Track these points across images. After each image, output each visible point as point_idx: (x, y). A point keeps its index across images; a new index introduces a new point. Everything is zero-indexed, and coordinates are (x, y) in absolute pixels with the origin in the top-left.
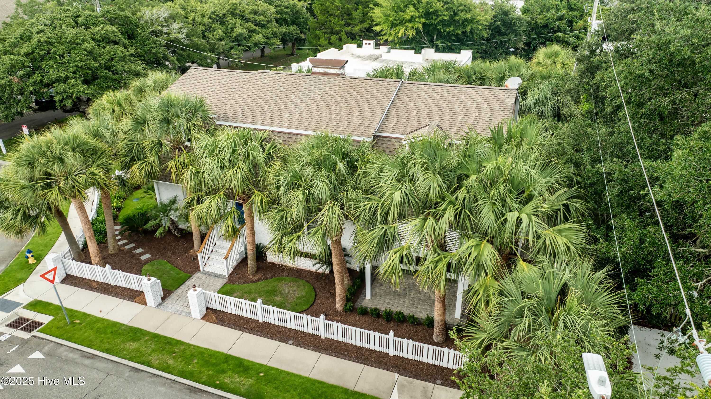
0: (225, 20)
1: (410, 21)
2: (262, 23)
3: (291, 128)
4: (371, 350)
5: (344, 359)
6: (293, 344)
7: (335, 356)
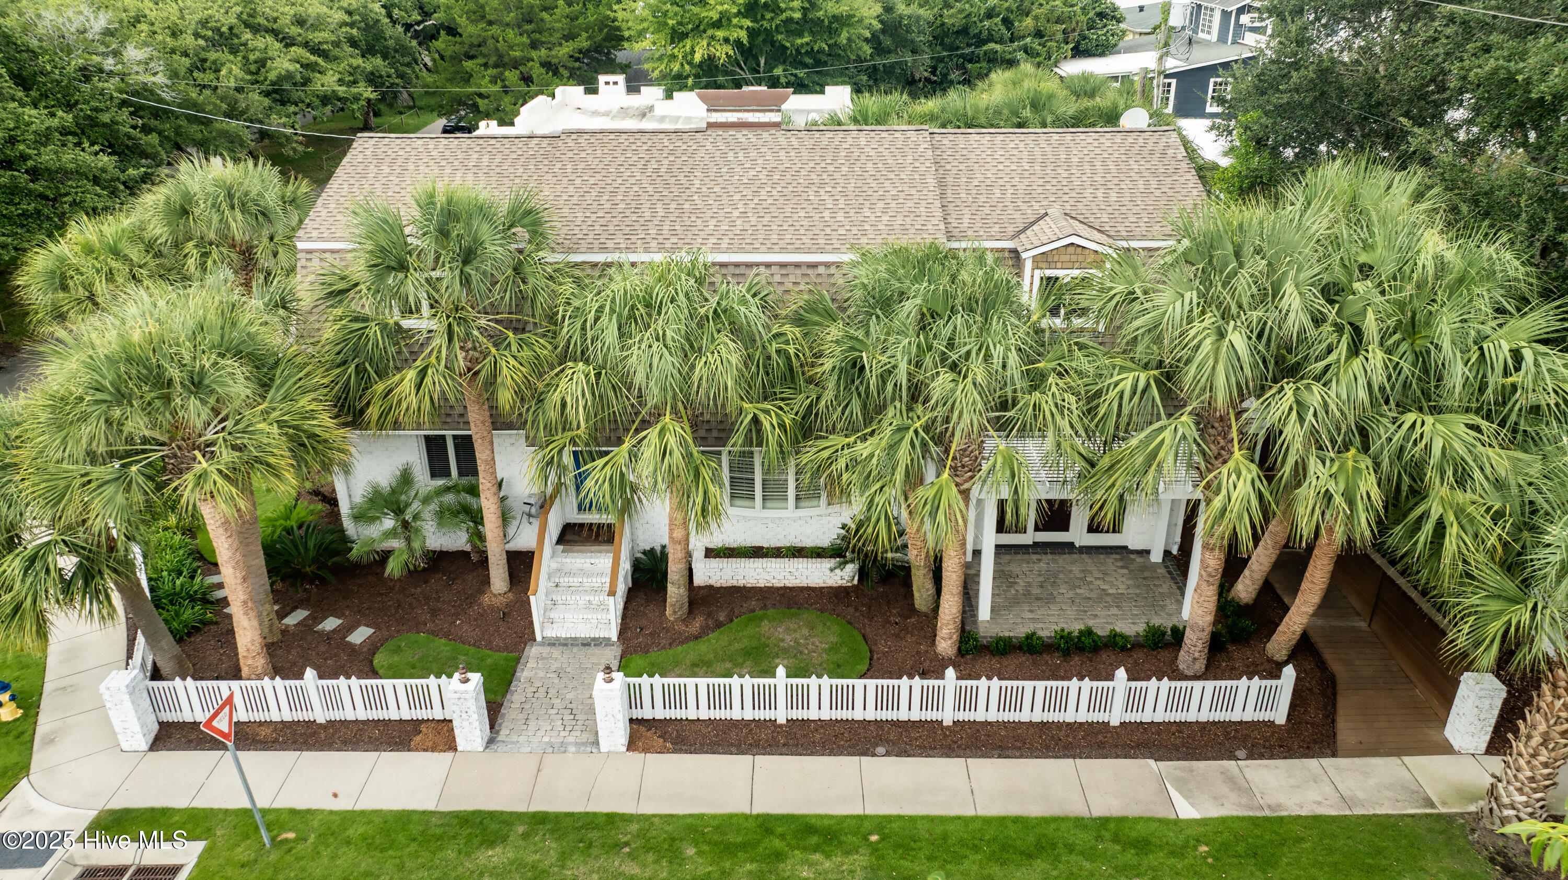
0: (236, 41)
1: (717, 25)
2: (325, 46)
3: (742, 250)
4: (1069, 724)
5: (1021, 757)
6: (888, 754)
7: (1000, 757)
